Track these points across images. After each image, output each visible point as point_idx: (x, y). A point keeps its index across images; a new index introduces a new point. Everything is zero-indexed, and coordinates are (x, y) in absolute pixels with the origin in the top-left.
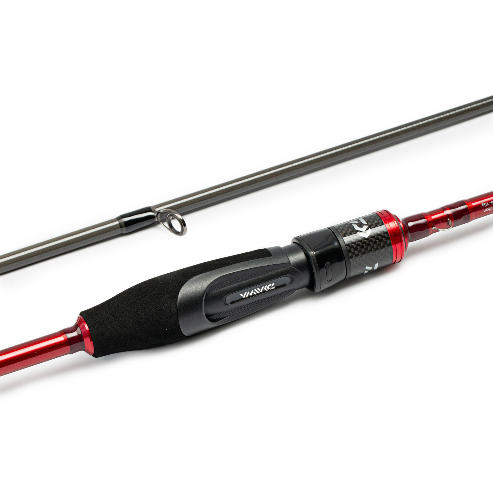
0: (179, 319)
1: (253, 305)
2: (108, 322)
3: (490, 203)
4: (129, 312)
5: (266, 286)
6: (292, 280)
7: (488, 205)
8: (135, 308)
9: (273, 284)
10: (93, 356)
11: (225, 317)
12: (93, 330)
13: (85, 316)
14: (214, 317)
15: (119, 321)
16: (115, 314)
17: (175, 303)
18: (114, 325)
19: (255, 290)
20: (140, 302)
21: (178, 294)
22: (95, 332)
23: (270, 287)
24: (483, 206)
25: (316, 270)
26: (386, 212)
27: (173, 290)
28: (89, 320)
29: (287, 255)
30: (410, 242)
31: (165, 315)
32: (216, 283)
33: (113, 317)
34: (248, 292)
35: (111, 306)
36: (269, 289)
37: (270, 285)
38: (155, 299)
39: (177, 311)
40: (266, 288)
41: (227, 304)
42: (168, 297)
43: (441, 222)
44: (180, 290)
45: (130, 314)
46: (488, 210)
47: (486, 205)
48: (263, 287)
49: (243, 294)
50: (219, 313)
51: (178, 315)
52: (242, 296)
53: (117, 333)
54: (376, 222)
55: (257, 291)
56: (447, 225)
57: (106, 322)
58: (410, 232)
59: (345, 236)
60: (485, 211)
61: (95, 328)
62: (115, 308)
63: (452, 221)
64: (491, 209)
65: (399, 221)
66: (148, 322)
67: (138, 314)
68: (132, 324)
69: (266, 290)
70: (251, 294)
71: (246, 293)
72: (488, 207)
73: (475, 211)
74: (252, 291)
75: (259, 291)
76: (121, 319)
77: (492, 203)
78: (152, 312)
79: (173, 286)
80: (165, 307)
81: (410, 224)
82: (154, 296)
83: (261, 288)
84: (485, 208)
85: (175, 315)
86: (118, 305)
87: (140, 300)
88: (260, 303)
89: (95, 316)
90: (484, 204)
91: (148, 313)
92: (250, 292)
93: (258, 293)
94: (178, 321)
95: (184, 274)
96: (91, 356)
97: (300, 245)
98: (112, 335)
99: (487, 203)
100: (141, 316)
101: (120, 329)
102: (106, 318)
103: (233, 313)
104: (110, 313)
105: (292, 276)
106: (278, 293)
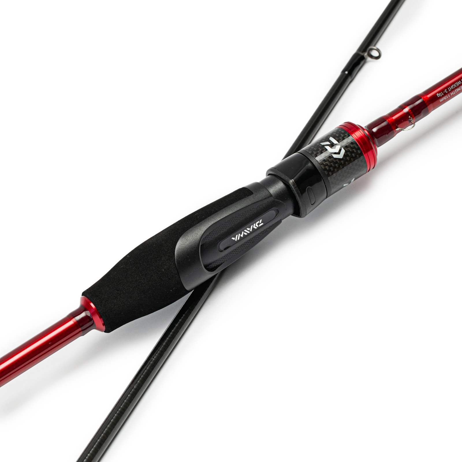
0: (180, 277)
1: (246, 245)
2: (113, 297)
3: (444, 92)
4: (131, 283)
5: (254, 224)
6: (278, 212)
7: (443, 94)
8: (137, 277)
9: (261, 221)
10: (104, 332)
11: (221, 264)
12: (100, 309)
13: (89, 296)
14: (212, 266)
15: (123, 294)
16: (118, 287)
17: (173, 263)
18: (120, 298)
19: (245, 231)
20: (140, 270)
21: (174, 253)
22: (103, 310)
23: (259, 224)
24: (438, 96)
25: (299, 197)
26: (349, 124)
27: (169, 250)
28: (94, 299)
29: (267, 189)
30: (378, 147)
31: (167, 277)
32: (208, 233)
33: (117, 291)
34: (239, 234)
35: (112, 280)
36: (257, 226)
37: (258, 222)
38: (153, 264)
39: (177, 270)
40: (255, 226)
41: (221, 251)
42: (165, 259)
43: (404, 121)
44: (175, 249)
45: (132, 284)
46: (443, 99)
47: (441, 95)
48: (252, 226)
49: (235, 237)
50: (216, 261)
51: (178, 274)
52: (234, 239)
53: (124, 305)
54: (342, 135)
55: (247, 231)
56: (409, 123)
57: (111, 298)
58: (377, 138)
59: (316, 156)
60: (442, 101)
61: (102, 306)
62: (116, 281)
63: (413, 118)
64: (446, 97)
65: (364, 129)
66: (152, 288)
67: (140, 282)
68: (137, 293)
69: (256, 228)
70: (242, 236)
71: (237, 236)
72: (443, 96)
73: (432, 103)
74: (243, 232)
75: (249, 231)
76: (126, 291)
77: (446, 91)
78: (154, 277)
79: (167, 247)
80: (165, 270)
81: (375, 130)
82: (151, 261)
83: (250, 227)
84: (440, 98)
85: (176, 274)
86: (119, 277)
87: (139, 268)
88: (251, 242)
89: (99, 294)
90: (439, 95)
91: (150, 279)
92: (241, 234)
93: (249, 232)
94: (180, 279)
95: (174, 232)
96: (103, 332)
97: (277, 176)
98: (120, 308)
99: (442, 93)
100: (144, 284)
101: (127, 301)
102: (110, 294)
103: (228, 258)
104: (113, 288)
105: (276, 208)
106: (267, 228)
